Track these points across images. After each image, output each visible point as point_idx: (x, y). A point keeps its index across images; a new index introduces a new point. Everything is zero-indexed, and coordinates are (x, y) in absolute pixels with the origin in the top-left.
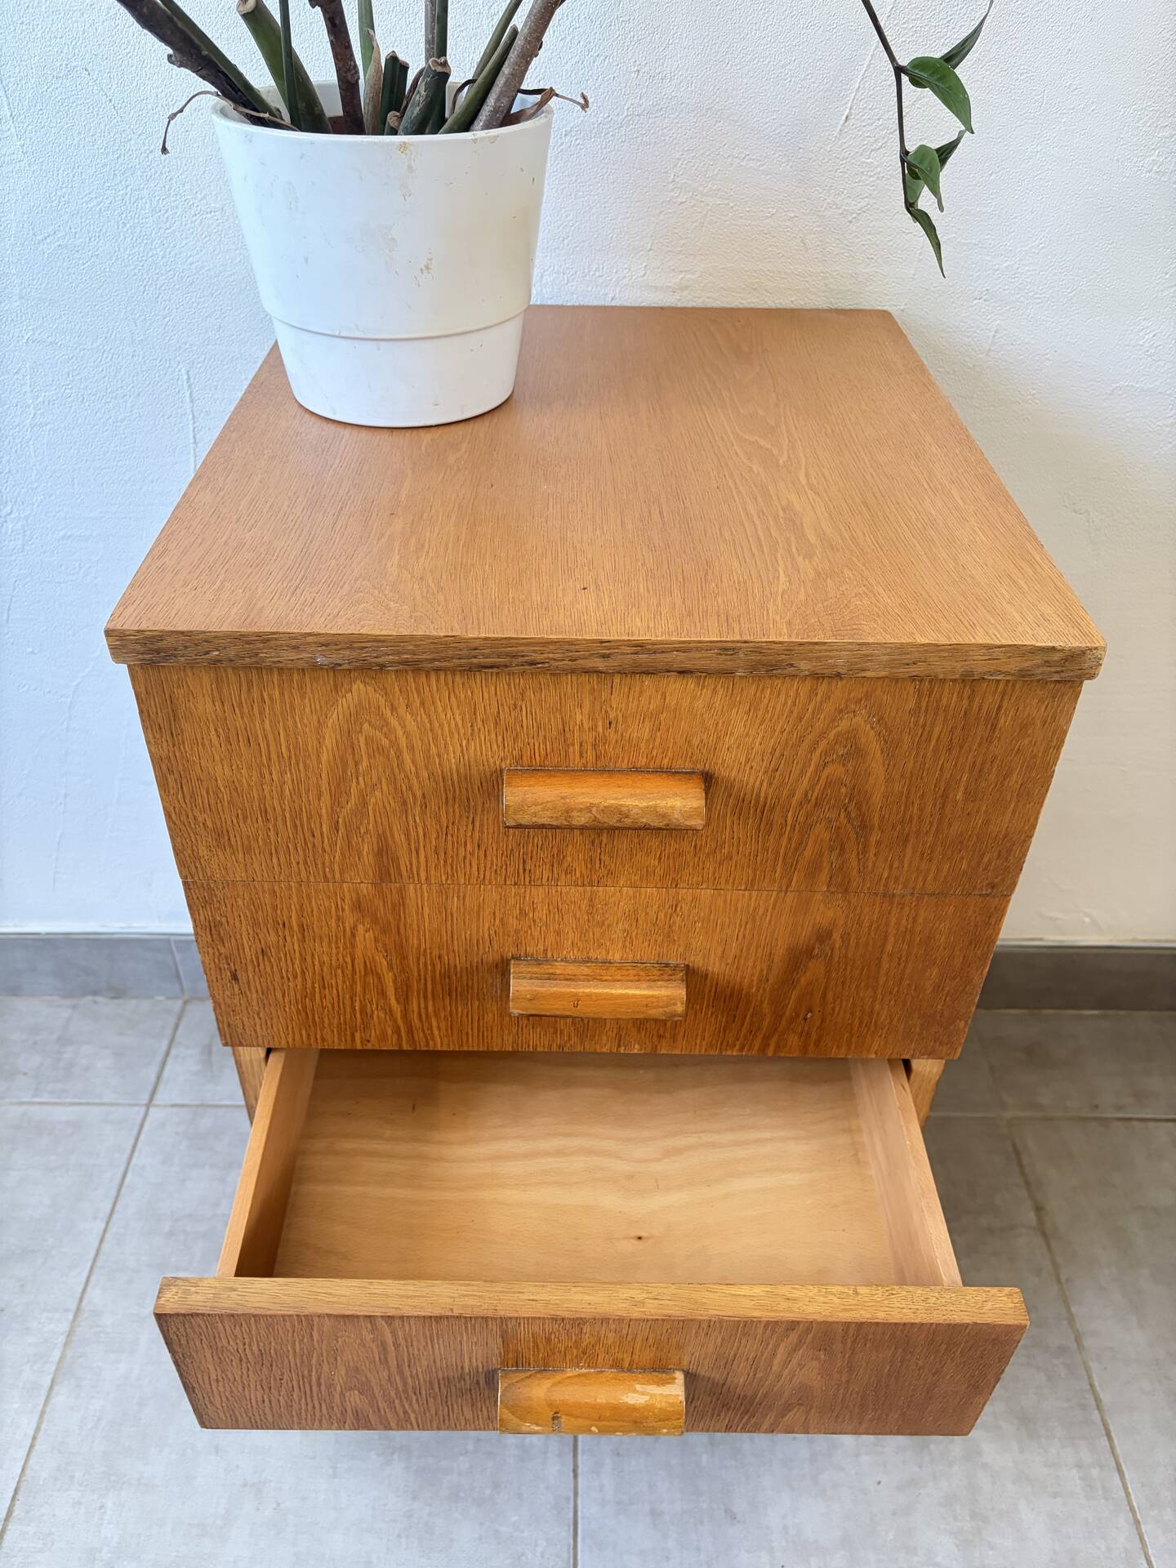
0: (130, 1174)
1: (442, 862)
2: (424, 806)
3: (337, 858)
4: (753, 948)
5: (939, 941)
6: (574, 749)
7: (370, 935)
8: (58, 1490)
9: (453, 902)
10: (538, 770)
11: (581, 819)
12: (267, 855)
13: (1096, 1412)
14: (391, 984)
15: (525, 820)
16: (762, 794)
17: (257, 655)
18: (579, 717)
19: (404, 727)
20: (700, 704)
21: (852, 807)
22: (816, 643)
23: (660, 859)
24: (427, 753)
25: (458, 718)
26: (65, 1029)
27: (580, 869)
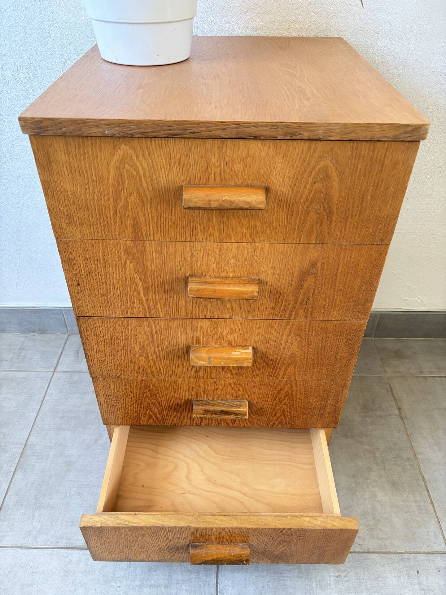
1: (159, 231)
2: (151, 204)
3: (117, 228)
4: (285, 271)
5: (360, 266)
6: (212, 176)
7: (132, 265)
8: (17, 509)
9: (165, 250)
11: (214, 205)
12: (89, 227)
13: (422, 482)
14: (141, 287)
15: (192, 205)
16: (289, 197)
17: (81, 130)
18: (213, 160)
19: (142, 165)
20: (263, 154)
21: (325, 203)
22: (310, 123)
23: (248, 229)
24: (151, 177)
25: (164, 161)
26: (22, 344)
27: (215, 234)
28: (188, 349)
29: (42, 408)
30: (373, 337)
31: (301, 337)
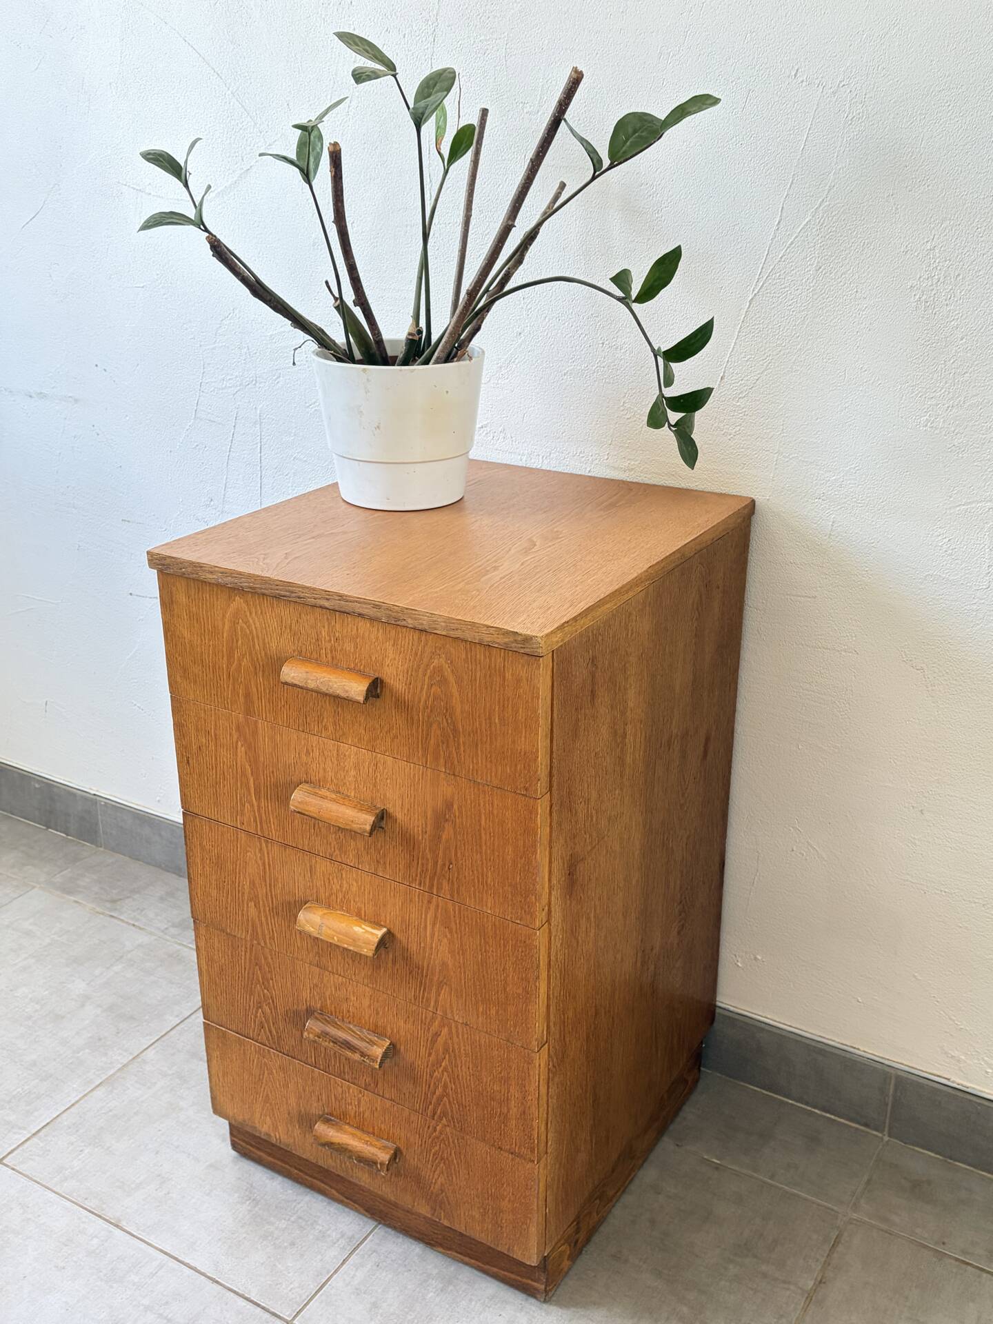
1: (272, 709)
2: (263, 671)
3: (229, 695)
4: (416, 804)
5: (508, 824)
6: (323, 652)
7: (243, 749)
9: (277, 736)
10: (305, 657)
12: (202, 687)
14: (253, 786)
15: (289, 680)
16: (406, 698)
17: (196, 574)
18: (323, 633)
19: (255, 625)
20: (373, 636)
21: (448, 716)
22: (412, 610)
23: (365, 730)
25: (276, 623)
30: (886, 1133)
31: (451, 932)
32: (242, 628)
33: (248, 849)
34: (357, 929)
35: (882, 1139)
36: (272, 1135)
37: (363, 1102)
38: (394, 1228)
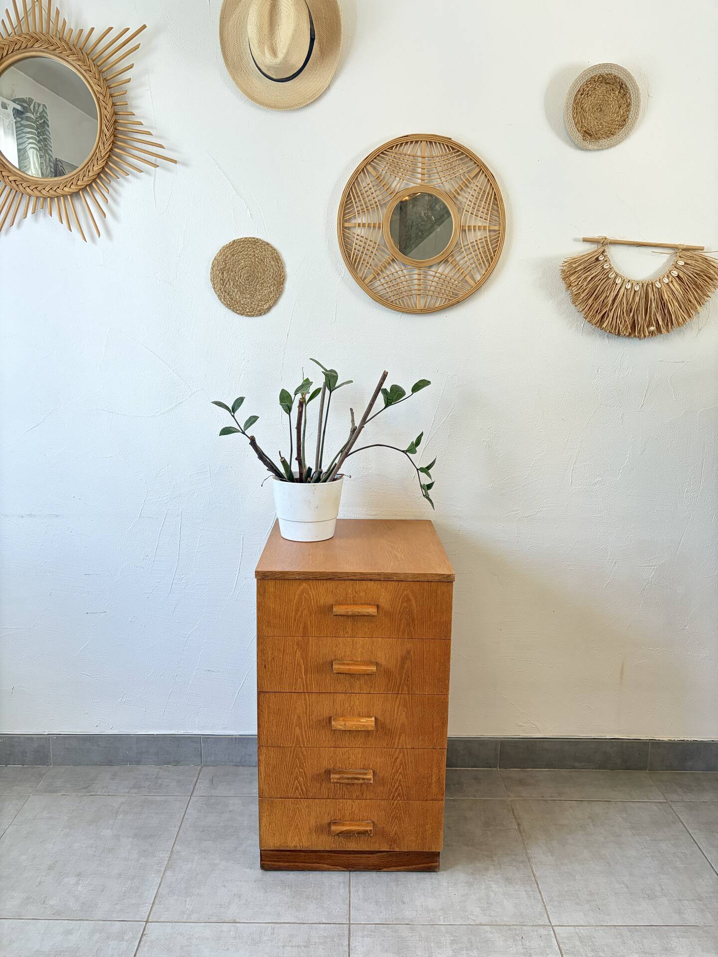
0: (186, 815)
1: (318, 631)
2: (315, 614)
3: (294, 629)
4: (393, 656)
5: (437, 654)
6: (348, 599)
7: (300, 653)
9: (320, 642)
10: (340, 604)
11: (350, 613)
12: (278, 629)
14: (303, 669)
15: (338, 613)
16: (390, 611)
17: (284, 576)
18: (349, 591)
19: (312, 594)
20: (375, 588)
21: (410, 614)
22: (397, 573)
25: (324, 591)
26: (158, 774)
27: (350, 632)
28: (330, 719)
29: (183, 824)
30: (498, 767)
31: (407, 708)
32: (305, 597)
33: (298, 701)
34: (362, 720)
35: (497, 770)
36: (298, 845)
37: (354, 806)
38: (360, 870)
